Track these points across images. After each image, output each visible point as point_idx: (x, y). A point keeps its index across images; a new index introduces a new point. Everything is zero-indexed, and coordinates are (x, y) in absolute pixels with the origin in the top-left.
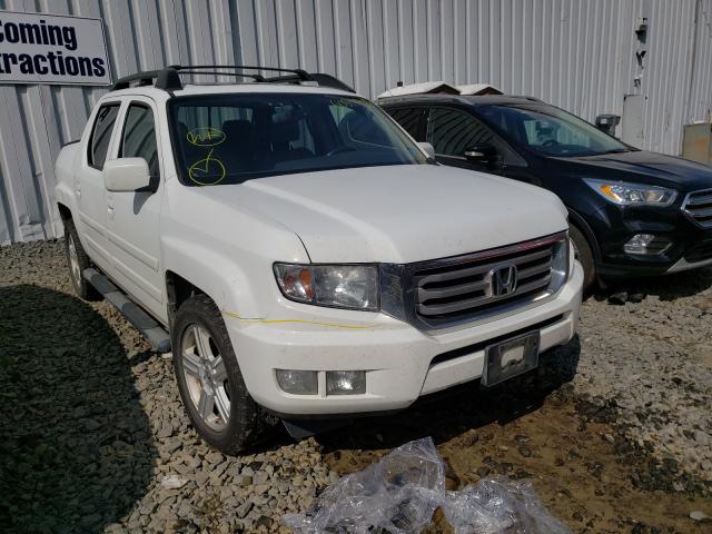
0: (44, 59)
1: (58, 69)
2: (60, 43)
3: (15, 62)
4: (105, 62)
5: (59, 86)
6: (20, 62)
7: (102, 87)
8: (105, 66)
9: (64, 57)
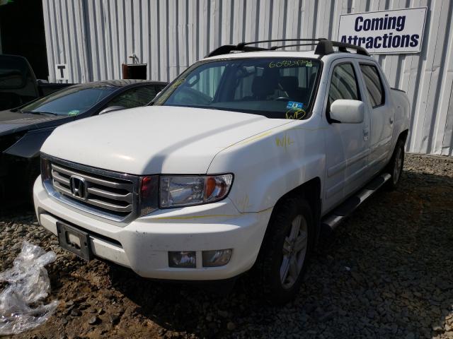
0: (380, 39)
1: (387, 45)
2: (393, 28)
3: (364, 42)
4: (420, 37)
5: (385, 55)
6: (366, 42)
7: (413, 54)
8: (419, 40)
9: (393, 36)
